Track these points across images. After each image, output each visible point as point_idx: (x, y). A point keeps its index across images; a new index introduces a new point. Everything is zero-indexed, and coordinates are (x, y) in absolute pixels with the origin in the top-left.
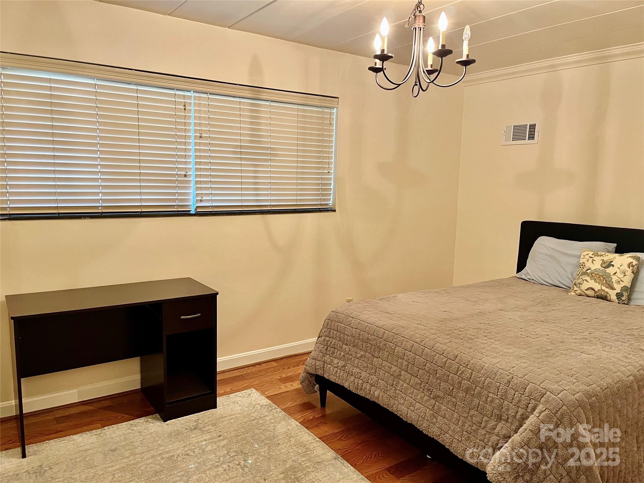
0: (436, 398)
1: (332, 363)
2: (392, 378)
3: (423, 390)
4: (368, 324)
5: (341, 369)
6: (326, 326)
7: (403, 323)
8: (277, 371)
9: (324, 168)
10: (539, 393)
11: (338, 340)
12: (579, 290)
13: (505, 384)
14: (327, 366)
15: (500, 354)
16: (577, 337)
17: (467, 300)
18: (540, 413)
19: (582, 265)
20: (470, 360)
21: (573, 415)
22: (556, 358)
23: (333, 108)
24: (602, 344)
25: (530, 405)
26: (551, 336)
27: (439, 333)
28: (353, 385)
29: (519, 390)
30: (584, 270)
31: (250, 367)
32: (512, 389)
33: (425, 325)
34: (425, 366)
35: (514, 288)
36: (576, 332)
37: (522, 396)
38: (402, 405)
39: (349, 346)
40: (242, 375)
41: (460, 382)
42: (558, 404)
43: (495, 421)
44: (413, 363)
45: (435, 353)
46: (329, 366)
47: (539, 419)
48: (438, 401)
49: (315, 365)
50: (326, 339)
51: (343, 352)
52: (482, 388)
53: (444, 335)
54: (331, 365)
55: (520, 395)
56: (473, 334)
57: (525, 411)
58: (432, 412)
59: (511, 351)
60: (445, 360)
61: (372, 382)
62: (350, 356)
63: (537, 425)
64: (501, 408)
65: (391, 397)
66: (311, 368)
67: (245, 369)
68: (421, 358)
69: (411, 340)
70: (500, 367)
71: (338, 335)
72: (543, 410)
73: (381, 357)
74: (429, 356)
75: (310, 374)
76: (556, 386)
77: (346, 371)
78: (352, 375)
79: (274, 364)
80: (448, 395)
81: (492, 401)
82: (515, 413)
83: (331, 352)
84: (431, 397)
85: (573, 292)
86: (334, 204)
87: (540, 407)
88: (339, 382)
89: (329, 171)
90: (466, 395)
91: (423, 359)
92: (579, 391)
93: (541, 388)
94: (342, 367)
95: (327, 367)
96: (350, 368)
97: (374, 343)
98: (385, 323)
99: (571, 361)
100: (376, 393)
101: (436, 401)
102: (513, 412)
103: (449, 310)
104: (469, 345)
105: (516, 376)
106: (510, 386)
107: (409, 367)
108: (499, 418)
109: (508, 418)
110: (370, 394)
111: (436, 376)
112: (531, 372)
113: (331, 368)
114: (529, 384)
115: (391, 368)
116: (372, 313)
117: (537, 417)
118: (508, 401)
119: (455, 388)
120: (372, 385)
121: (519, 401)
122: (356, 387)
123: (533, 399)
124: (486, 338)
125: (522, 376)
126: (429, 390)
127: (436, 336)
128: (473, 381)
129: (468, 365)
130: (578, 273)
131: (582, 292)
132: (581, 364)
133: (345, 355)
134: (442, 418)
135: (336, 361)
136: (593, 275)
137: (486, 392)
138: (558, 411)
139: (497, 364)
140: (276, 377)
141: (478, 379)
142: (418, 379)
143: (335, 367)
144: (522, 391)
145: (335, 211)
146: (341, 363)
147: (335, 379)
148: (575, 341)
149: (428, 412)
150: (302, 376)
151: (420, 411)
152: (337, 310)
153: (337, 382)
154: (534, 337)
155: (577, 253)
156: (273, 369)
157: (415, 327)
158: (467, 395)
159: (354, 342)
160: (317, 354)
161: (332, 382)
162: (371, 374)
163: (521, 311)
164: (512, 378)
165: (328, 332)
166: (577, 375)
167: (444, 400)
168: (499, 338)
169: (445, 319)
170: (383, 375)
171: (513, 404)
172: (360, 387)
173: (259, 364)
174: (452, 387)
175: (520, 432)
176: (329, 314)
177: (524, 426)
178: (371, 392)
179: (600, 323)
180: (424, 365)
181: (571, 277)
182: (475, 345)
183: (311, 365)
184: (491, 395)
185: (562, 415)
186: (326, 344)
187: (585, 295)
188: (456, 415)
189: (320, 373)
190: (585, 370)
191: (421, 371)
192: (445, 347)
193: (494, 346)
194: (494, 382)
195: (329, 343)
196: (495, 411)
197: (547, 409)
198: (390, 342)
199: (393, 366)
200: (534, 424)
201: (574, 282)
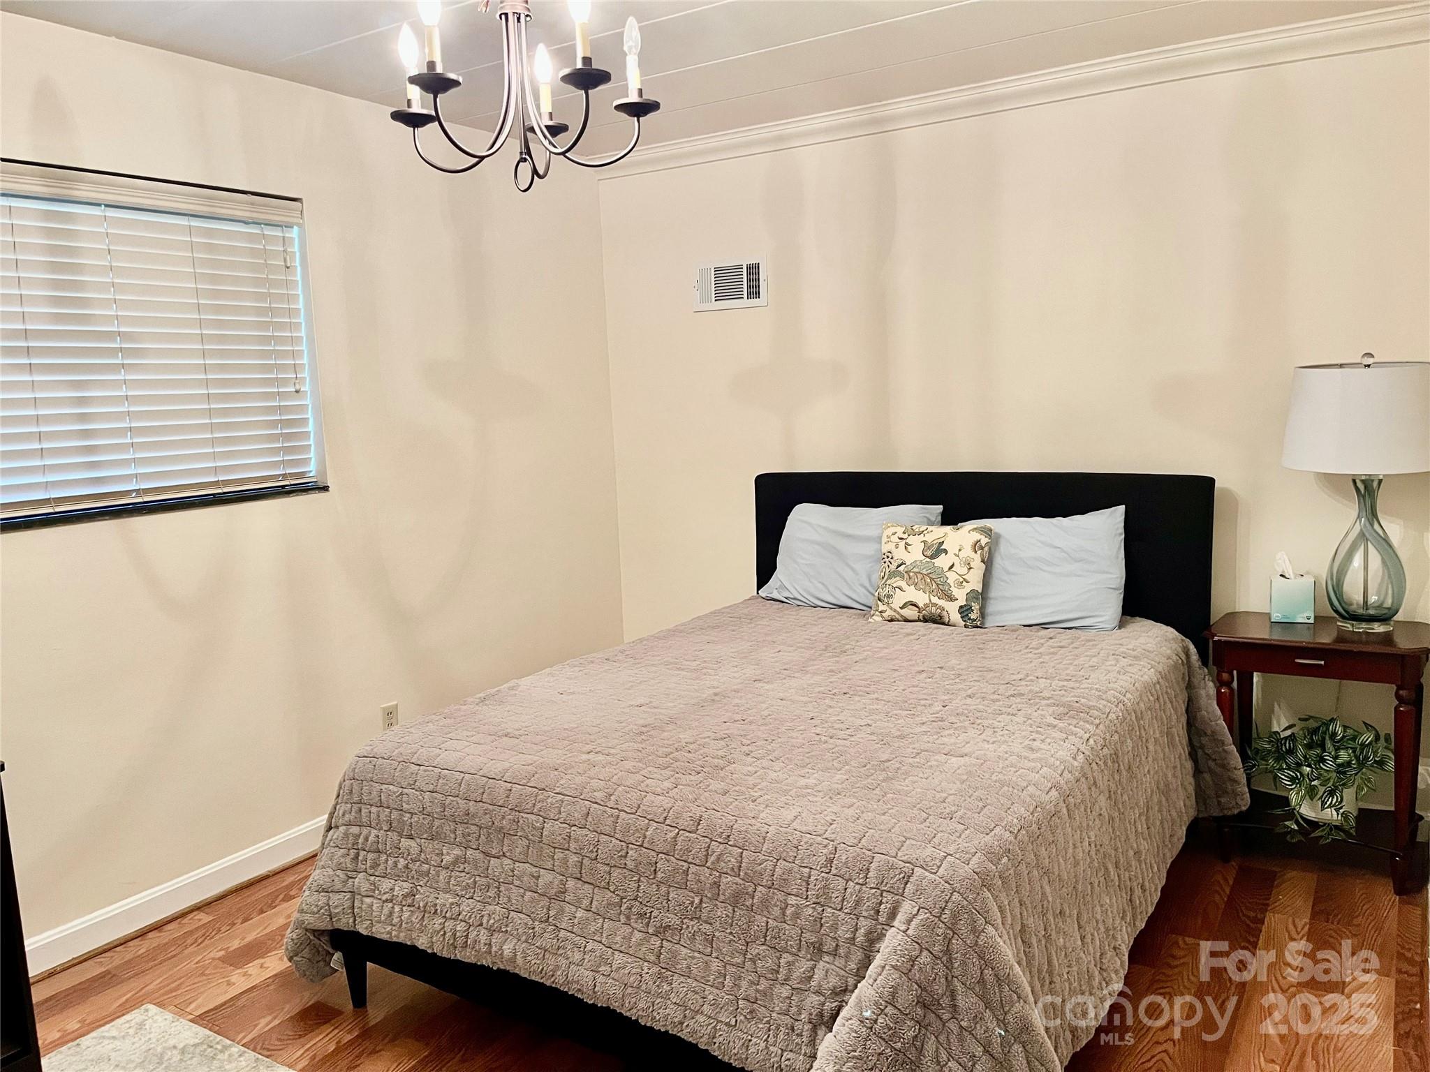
0: (662, 931)
1: (377, 892)
2: (545, 902)
3: (628, 918)
4: (462, 775)
5: (404, 903)
6: (345, 798)
7: (553, 756)
8: (211, 936)
9: (285, 382)
10: (899, 874)
11: (385, 828)
12: (888, 609)
13: (821, 868)
14: (362, 902)
15: (792, 793)
16: (925, 719)
17: (678, 669)
18: (909, 922)
19: (888, 557)
20: (731, 824)
21: (975, 909)
22: (905, 779)
23: (290, 226)
24: (975, 726)
25: (883, 906)
26: (875, 727)
27: (644, 766)
28: (441, 939)
29: (854, 875)
30: (893, 567)
31: (131, 943)
32: (837, 878)
33: (606, 752)
34: (626, 857)
35: (764, 622)
36: (919, 708)
37: (864, 888)
38: (577, 965)
39: (418, 840)
40: (108, 972)
41: (715, 883)
42: (943, 892)
43: (808, 960)
44: (595, 854)
45: (647, 821)
46: (368, 900)
47: (908, 937)
48: (669, 939)
49: (328, 905)
50: (351, 830)
51: (402, 857)
52: (769, 888)
53: (656, 770)
54: (372, 896)
55: (858, 887)
56: (720, 753)
57: (873, 922)
58: (655, 969)
59: (814, 781)
60: (672, 834)
61: (492, 921)
62: (424, 865)
63: (906, 952)
64: (819, 925)
65: (545, 951)
66: (317, 915)
67: (115, 952)
68: (613, 839)
69: (582, 797)
70: (804, 829)
71: (382, 817)
72: (913, 913)
73: (508, 854)
74: (631, 832)
75: (314, 931)
76: (929, 851)
77: (417, 906)
78: (435, 912)
79: (203, 918)
80: (692, 920)
81: (796, 915)
82: (852, 932)
83: (368, 865)
84: (650, 931)
85: (877, 615)
86: (322, 472)
87: (907, 908)
88: (401, 937)
89: (298, 387)
90: (734, 911)
91: (618, 842)
92: (975, 850)
93: (900, 862)
94: (405, 897)
95: (362, 904)
96: (428, 896)
97: (486, 820)
98: (507, 765)
99: (936, 781)
100: (508, 949)
101: (662, 940)
102: (847, 931)
103: (647, 701)
104: (720, 786)
105: (842, 845)
106: (834, 871)
107: (583, 867)
108: (818, 951)
109: (837, 945)
110: (490, 952)
111: (654, 878)
112: (870, 827)
113: (375, 906)
114: (873, 857)
115: (539, 876)
116: (469, 744)
117: (904, 932)
118: (833, 906)
119: (705, 899)
120: (491, 931)
121: (858, 902)
122: (451, 941)
123: (889, 891)
124: (749, 759)
125: (856, 841)
126: (642, 915)
127: (639, 777)
128: (746, 873)
129: (729, 836)
130: (883, 574)
131: (894, 614)
132: (958, 783)
133: (410, 866)
134: (682, 979)
135: (386, 885)
136: (911, 574)
137: (780, 896)
138: (945, 908)
139: (794, 824)
140: (212, 955)
141: (759, 868)
142: (612, 894)
143: (384, 902)
144: (861, 876)
145: (326, 489)
146: (402, 888)
147: (390, 933)
148: (924, 728)
149: (647, 971)
150: (292, 940)
151: (627, 972)
152: (372, 749)
153: (395, 939)
154: (845, 737)
155: (873, 532)
156: (201, 933)
157: (584, 762)
158: (736, 909)
159: (431, 828)
160: (329, 876)
161: (380, 940)
162: (488, 903)
163: (796, 675)
164: (834, 852)
165: (353, 814)
166: (960, 813)
167: (683, 934)
168: (776, 753)
169: (646, 726)
170: (520, 899)
171: (846, 911)
172: (460, 941)
173: (158, 927)
174: (700, 897)
175: (870, 976)
176: (351, 766)
177: (878, 961)
178: (491, 947)
179: (953, 677)
180: (621, 856)
181: (868, 585)
182: (733, 782)
183: (315, 910)
184: (792, 900)
185: (955, 916)
186: (353, 845)
187: (900, 618)
188: (715, 965)
189: (344, 923)
190: (970, 797)
191: (616, 873)
192: (667, 802)
193: (773, 775)
194: (796, 869)
195: (360, 841)
196: (806, 935)
197: (921, 910)
198: (529, 811)
199: (542, 870)
200: (901, 950)
201: (876, 594)
